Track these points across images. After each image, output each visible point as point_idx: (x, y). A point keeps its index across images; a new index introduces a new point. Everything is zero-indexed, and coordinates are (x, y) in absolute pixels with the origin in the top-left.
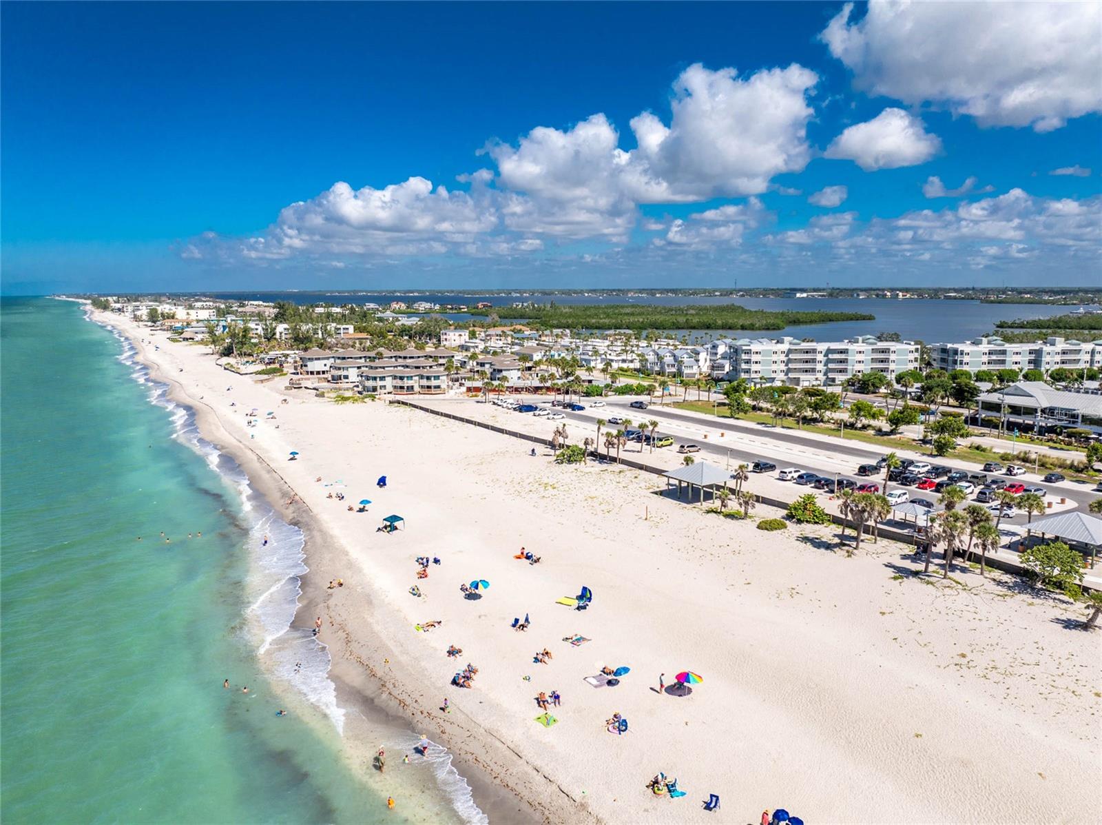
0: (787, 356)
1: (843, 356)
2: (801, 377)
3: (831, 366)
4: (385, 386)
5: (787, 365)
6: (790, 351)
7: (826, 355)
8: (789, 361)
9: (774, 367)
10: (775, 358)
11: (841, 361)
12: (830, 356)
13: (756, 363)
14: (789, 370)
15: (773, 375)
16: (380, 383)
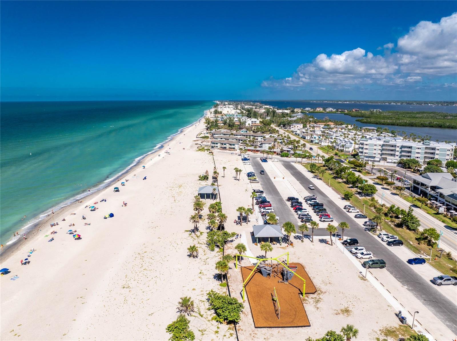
0: (382, 147)
1: (410, 150)
2: (387, 157)
3: (403, 154)
4: (217, 146)
5: (381, 151)
6: (383, 145)
7: (401, 148)
8: (383, 150)
9: (375, 152)
10: (375, 147)
11: (409, 152)
12: (403, 149)
13: (366, 149)
14: (382, 154)
15: (374, 155)
16: (216, 145)
